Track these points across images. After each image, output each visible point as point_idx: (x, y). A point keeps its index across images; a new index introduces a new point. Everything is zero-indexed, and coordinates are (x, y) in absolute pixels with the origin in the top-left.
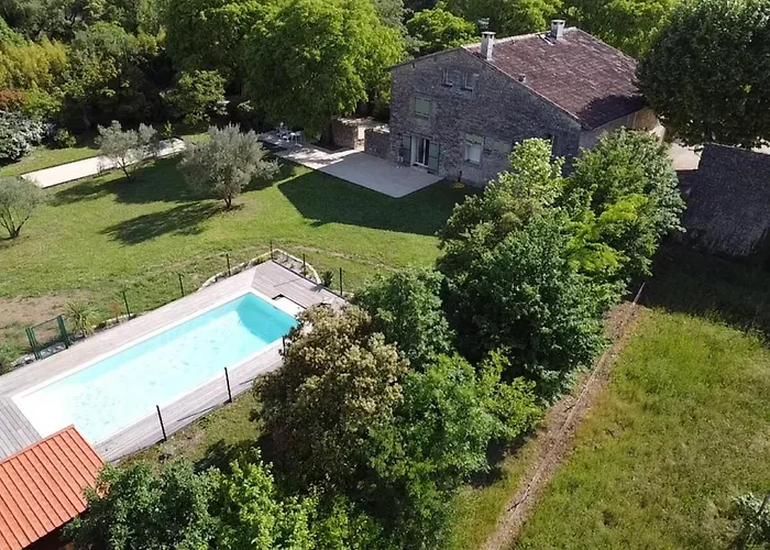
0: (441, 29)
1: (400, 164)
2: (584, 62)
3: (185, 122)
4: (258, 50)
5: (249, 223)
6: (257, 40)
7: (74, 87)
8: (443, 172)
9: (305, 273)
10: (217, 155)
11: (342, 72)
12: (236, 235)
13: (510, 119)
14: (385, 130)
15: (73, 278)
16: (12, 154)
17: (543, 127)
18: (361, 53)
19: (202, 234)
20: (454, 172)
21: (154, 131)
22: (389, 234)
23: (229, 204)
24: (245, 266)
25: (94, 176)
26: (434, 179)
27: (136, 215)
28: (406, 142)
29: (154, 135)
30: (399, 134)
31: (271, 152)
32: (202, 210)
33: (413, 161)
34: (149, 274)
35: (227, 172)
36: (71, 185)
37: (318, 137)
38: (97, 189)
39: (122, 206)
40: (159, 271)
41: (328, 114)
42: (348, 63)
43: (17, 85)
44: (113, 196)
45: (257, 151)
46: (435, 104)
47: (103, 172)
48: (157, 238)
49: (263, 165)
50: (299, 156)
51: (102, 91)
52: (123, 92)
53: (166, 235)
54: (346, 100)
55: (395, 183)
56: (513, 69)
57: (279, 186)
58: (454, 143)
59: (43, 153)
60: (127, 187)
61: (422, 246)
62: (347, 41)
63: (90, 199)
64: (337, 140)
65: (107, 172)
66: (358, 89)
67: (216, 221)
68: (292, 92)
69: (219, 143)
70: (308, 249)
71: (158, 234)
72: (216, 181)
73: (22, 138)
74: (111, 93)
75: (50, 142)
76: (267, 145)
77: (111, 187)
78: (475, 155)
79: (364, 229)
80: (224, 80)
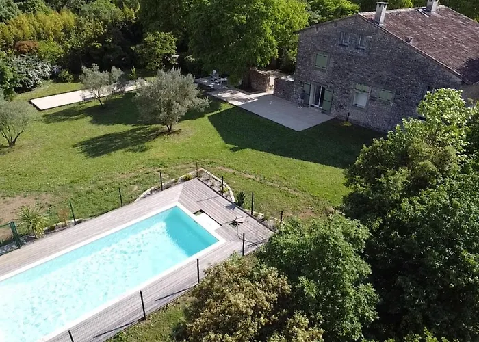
0: (333, 8)
1: (300, 105)
2: (455, 31)
3: (147, 67)
4: (200, 15)
5: (184, 145)
6: (200, 9)
7: (75, 41)
8: (334, 113)
9: (223, 191)
10: (162, 91)
11: (261, 33)
12: (172, 155)
13: (396, 73)
14: (290, 79)
15: (43, 182)
16: (28, 85)
17: (426, 81)
18: (276, 20)
19: (147, 152)
20: (343, 113)
21: (122, 73)
22: (292, 162)
23: (170, 129)
24: (176, 181)
25: (80, 103)
26: (326, 118)
27: (102, 134)
28: (306, 88)
29: (122, 75)
30: (301, 82)
31: (205, 91)
32: (150, 132)
33: (310, 103)
34: (100, 183)
35: (169, 105)
36: (62, 109)
37: (240, 82)
38: (80, 113)
39: (94, 127)
40: (109, 181)
41: (248, 65)
42: (267, 26)
43: (39, 38)
44: (89, 118)
45: (193, 89)
46: (332, 60)
47: (86, 101)
48: (113, 153)
49: (198, 101)
50: (226, 95)
51: (93, 44)
52: (107, 46)
53: (120, 151)
54: (262, 54)
55: (297, 120)
56: (401, 33)
57: (209, 117)
58: (345, 91)
59: (50, 85)
60: (100, 112)
61: (320, 173)
62: (267, 9)
63: (72, 119)
64: (254, 85)
65: (88, 100)
66: (272, 47)
67: (159, 142)
68: (223, 48)
69: (164, 82)
70: (227, 170)
71: (114, 150)
72: (160, 112)
73: (35, 74)
74: (99, 45)
75: (55, 77)
76: (201, 86)
77: (90, 111)
78: (362, 101)
79: (272, 156)
80: (176, 39)
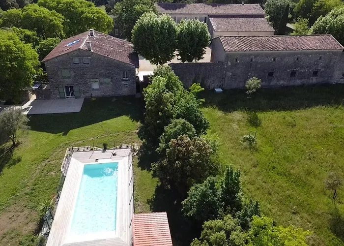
1: (60, 99)
8: (83, 96)
13: (108, 70)
28: (61, 89)
30: (56, 87)
33: (66, 96)
46: (72, 72)
58: (86, 84)
78: (96, 86)
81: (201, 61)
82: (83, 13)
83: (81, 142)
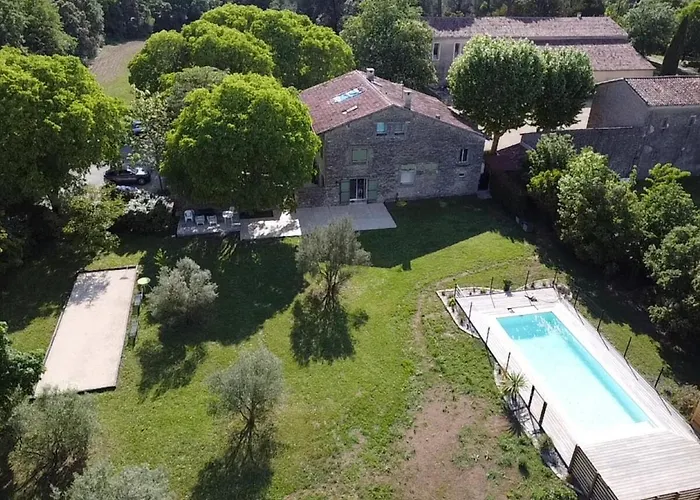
20: (390, 196)
28: (345, 185)
30: (337, 182)
46: (371, 151)
58: (390, 175)
81: (573, 127)
82: (300, 38)
83: (450, 280)
